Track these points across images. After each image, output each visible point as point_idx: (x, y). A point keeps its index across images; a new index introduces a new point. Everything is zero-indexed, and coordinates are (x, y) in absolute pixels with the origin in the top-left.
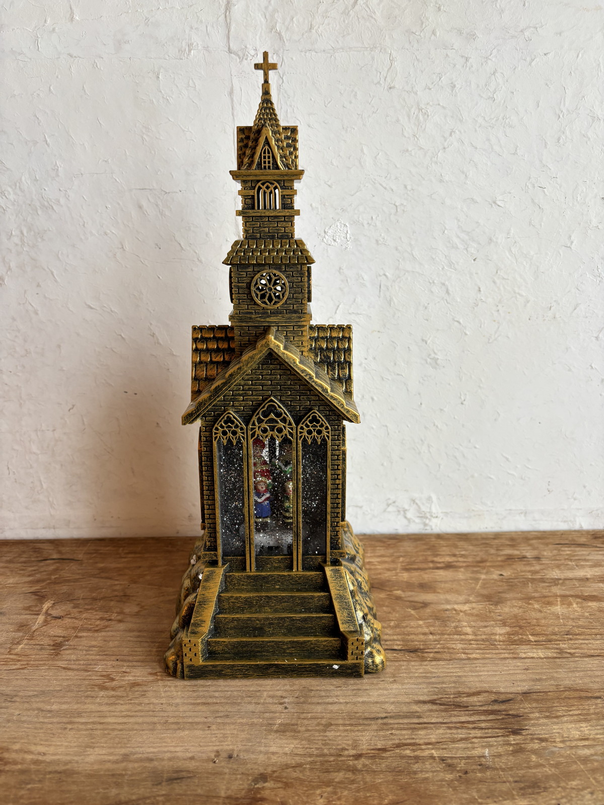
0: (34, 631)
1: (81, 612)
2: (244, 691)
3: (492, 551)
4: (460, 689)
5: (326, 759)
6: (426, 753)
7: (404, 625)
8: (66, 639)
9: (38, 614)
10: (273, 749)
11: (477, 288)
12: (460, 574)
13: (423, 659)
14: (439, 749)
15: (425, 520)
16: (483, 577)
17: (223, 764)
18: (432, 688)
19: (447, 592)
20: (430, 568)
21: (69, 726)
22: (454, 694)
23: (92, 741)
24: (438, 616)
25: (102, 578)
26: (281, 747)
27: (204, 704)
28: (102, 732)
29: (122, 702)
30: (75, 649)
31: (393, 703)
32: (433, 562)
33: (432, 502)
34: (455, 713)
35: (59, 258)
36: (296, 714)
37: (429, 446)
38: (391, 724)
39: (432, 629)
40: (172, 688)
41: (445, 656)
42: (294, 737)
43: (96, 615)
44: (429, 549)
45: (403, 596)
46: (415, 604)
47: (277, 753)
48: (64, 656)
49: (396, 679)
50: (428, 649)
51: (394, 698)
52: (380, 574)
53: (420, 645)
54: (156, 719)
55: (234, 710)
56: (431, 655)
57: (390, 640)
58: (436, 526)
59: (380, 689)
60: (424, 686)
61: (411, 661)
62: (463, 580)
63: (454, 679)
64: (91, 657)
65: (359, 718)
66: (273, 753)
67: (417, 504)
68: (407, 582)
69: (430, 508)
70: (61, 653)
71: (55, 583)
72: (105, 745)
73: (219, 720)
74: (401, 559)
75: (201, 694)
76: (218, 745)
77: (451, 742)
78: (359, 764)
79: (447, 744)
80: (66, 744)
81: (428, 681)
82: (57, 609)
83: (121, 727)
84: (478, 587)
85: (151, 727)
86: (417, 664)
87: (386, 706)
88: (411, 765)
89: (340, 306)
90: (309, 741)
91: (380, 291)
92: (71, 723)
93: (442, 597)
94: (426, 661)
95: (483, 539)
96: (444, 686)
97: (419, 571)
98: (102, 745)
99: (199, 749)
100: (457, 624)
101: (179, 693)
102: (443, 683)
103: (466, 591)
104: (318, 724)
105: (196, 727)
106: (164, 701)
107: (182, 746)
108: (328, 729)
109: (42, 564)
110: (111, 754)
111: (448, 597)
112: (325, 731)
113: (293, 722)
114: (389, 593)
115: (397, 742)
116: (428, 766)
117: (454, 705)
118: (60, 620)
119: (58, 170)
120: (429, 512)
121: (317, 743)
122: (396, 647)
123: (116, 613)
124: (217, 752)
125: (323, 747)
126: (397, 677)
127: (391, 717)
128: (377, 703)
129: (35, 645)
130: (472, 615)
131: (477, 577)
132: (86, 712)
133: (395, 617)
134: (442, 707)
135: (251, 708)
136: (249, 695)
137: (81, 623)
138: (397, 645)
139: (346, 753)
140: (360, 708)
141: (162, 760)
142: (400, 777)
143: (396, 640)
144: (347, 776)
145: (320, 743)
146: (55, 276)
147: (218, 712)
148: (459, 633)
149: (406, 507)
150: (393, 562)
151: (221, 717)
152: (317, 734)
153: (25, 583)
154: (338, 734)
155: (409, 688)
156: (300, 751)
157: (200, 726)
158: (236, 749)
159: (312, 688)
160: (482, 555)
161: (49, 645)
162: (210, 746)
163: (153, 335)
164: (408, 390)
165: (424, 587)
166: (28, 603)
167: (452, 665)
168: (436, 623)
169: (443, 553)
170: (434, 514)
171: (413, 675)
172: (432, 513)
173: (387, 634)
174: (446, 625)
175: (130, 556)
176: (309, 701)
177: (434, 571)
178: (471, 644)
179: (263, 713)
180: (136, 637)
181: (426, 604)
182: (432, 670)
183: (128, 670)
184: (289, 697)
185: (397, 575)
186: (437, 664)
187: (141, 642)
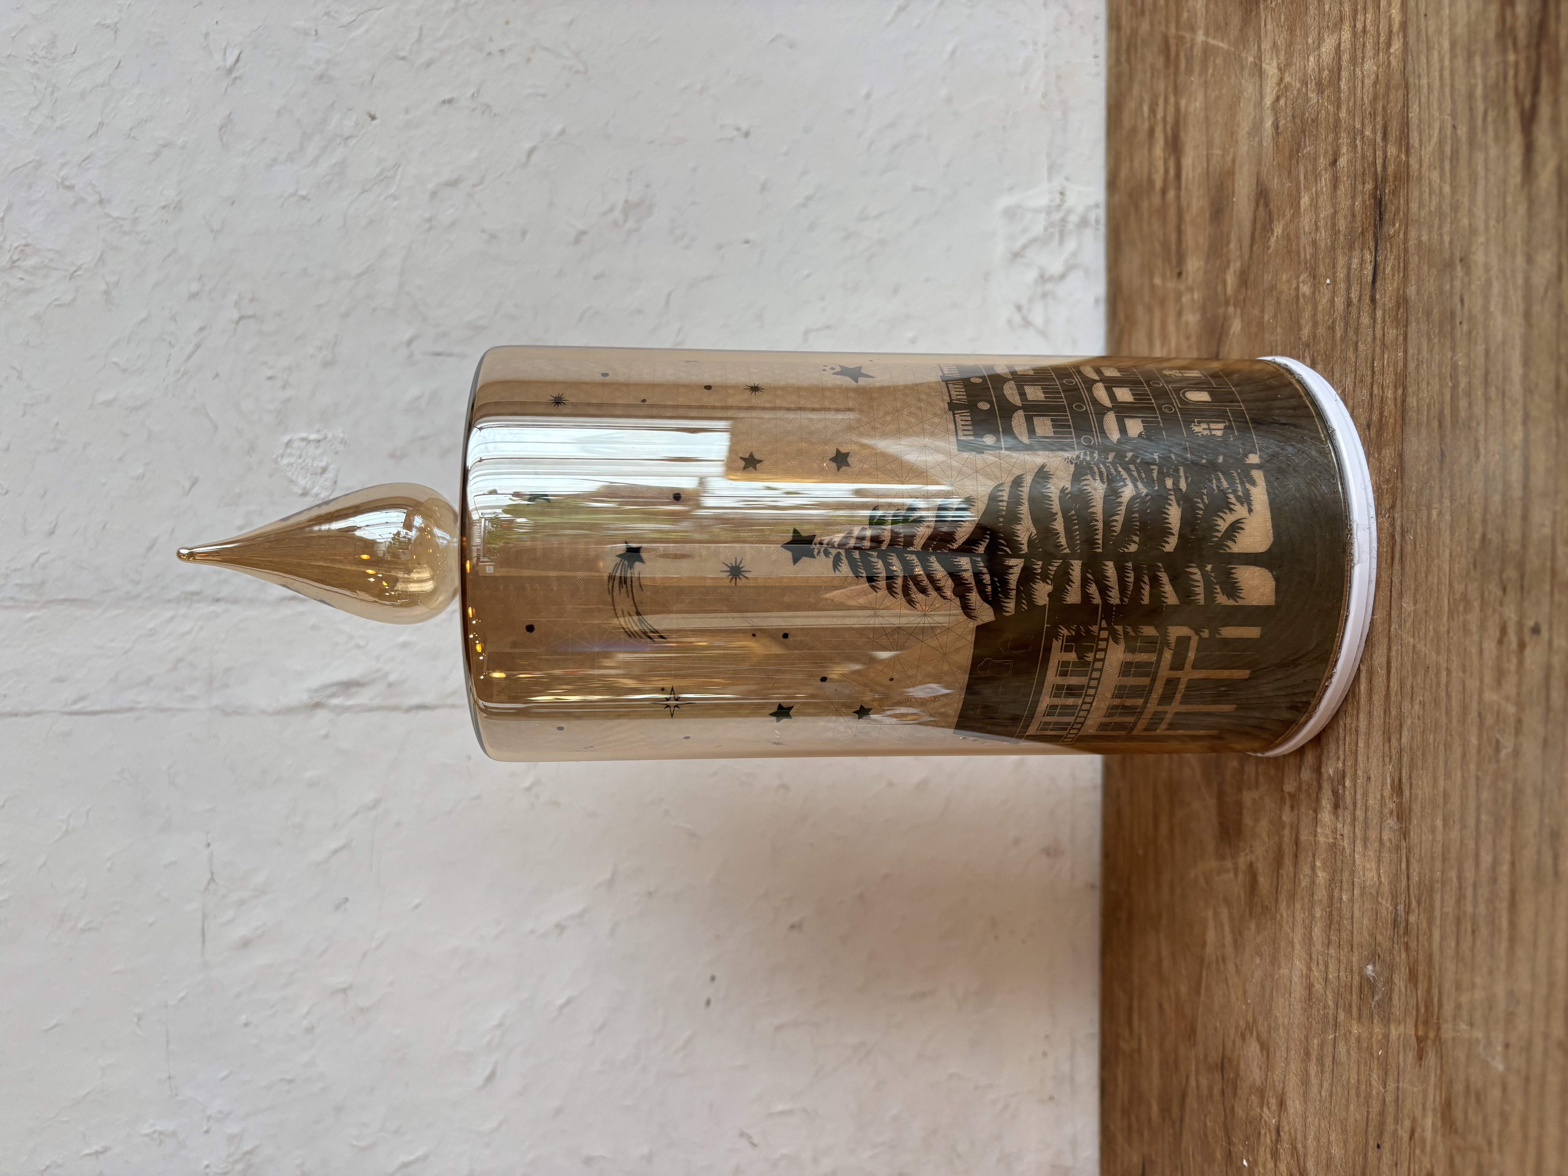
2: (1479, 767)
3: (1145, 26)
7: (1309, 250)
11: (444, 108)
12: (1191, 109)
13: (1404, 176)
15: (1070, 226)
16: (1200, 37)
18: (1485, 130)
19: (1232, 134)
20: (1178, 197)
24: (1291, 151)
27: (1513, 905)
31: (1530, 259)
32: (1164, 192)
33: (1019, 206)
35: (366, 1148)
36: (1557, 597)
37: (864, 218)
39: (1323, 162)
40: (1465, 999)
41: (1395, 108)
44: (1137, 208)
45: (1238, 264)
46: (1258, 225)
49: (1458, 255)
50: (1374, 163)
51: (1514, 256)
53: (1363, 192)
55: (1537, 808)
56: (1392, 150)
57: (1348, 289)
58: (1086, 194)
59: (1486, 308)
60: (1480, 157)
61: (1407, 214)
62: (1206, 93)
63: (1460, 63)
67: (1024, 247)
68: (1207, 260)
69: (1037, 211)
74: (1158, 281)
75: (1482, 909)
81: (1465, 149)
84: (1223, 45)
86: (1416, 193)
87: (1539, 280)
93: (1243, 149)
94: (1407, 164)
95: (1118, 60)
96: (1480, 90)
97: (1183, 227)
100: (1312, 86)
101: (1478, 980)
102: (1471, 96)
103: (1233, 80)
111: (1245, 127)
114: (1231, 308)
119: (161, 1133)
120: (1048, 213)
122: (1369, 268)
123: (1262, 1109)
126: (1452, 253)
128: (1527, 315)
130: (1290, 44)
131: (1199, 55)
133: (1289, 281)
135: (1531, 749)
136: (1490, 751)
143: (1349, 269)
147: (1538, 867)
148: (1336, 73)
149: (1032, 275)
150: (1163, 303)
151: (1556, 859)
155: (1486, 211)
159: (1478, 536)
160: (1152, 56)
163: (559, 927)
164: (710, 277)
167: (1419, 77)
168: (1309, 153)
169: (1146, 165)
170: (1052, 201)
171: (1447, 201)
172: (1049, 207)
173: (1332, 302)
174: (1313, 121)
175: (1136, 1024)
176: (1514, 547)
177: (1183, 184)
178: (1364, 31)
179: (1548, 709)
180: (1322, 1072)
181: (1261, 191)
182: (1435, 139)
183: (1407, 1123)
184: (1501, 615)
185: (1191, 289)
186: (1419, 126)
187: (1333, 1058)
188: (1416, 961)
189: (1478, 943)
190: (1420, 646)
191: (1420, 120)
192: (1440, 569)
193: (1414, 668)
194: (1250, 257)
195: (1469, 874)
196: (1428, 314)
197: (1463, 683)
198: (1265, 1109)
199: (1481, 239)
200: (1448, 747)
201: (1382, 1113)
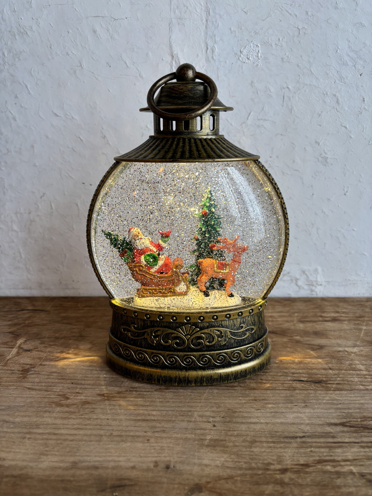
0: (8, 360)
1: (46, 347)
2: (177, 411)
3: (367, 310)
4: (365, 414)
5: (255, 472)
6: (346, 469)
7: (307, 362)
8: (33, 366)
9: (13, 348)
10: (206, 462)
11: (362, 99)
12: (344, 325)
13: (328, 389)
14: (356, 465)
15: (311, 287)
16: (364, 328)
17: (161, 474)
18: (340, 412)
19: (337, 338)
20: (320, 321)
21: (28, 436)
22: (361, 418)
23: (47, 449)
24: (333, 356)
25: (64, 323)
26: (213, 460)
27: (144, 420)
28: (55, 441)
29: (74, 417)
30: (39, 374)
31: (308, 424)
32: (321, 316)
33: (318, 273)
34: (365, 434)
35: (31, 74)
36: (223, 431)
37: (318, 229)
38: (309, 442)
39: (330, 365)
40: (117, 407)
41: (346, 387)
42: (225, 452)
43: (58, 349)
44: (316, 308)
45: (302, 340)
46: (313, 346)
47: (209, 465)
48: (29, 379)
50: (330, 381)
51: (308, 420)
52: (281, 324)
53: (323, 377)
54: (102, 432)
55: (170, 426)
56: (334, 386)
57: (297, 373)
58: (320, 292)
59: (294, 412)
60: (333, 411)
61: (317, 390)
62: (348, 329)
63: (358, 406)
64: (50, 380)
65: (280, 437)
66: (206, 466)
67: (306, 274)
68: (303, 330)
69: (316, 278)
70: (28, 376)
71: (28, 326)
72: (57, 453)
73: (157, 435)
74: (296, 314)
75: (141, 412)
76: (157, 457)
77: (366, 459)
78: (287, 477)
79: (362, 462)
80: (24, 451)
81: (335, 407)
82: (27, 344)
83: (72, 438)
84: (362, 335)
85: (98, 438)
86: (323, 393)
87: (302, 427)
88: (335, 480)
89: (252, 114)
90: (238, 455)
91: (283, 101)
92: (29, 433)
93: (333, 341)
94: (330, 390)
95: (358, 301)
96: (350, 411)
97: (312, 323)
98: (55, 453)
99: (139, 459)
100: (351, 362)
101: (123, 411)
102: (349, 409)
103: (352, 338)
104: (244, 441)
105: (136, 440)
106: (109, 417)
107: (124, 456)
108: (254, 445)
109: (20, 313)
110: (62, 461)
111: (339, 341)
112: (251, 447)
113: (222, 438)
114: (290, 338)
115: (317, 458)
116: (350, 481)
117: (362, 427)
118: (29, 352)
120: (316, 281)
121: (245, 458)
122: (302, 379)
123: (73, 348)
124: (156, 462)
125: (250, 461)
126: (307, 403)
127: (308, 437)
128: (293, 424)
129: (7, 370)
130: (362, 356)
131: (359, 328)
132: (43, 424)
133: (298, 356)
134: (352, 429)
135: (184, 425)
136: (182, 414)
137: (45, 355)
138: (303, 377)
139: (272, 467)
140: (280, 429)
141: (107, 468)
142: (325, 491)
143: (302, 373)
144: (276, 489)
145: (248, 458)
146: (29, 89)
147: (155, 427)
148: (354, 369)
149: (298, 277)
150: (290, 316)
151: (158, 432)
152: (244, 450)
153: (5, 325)
154: (263, 450)
155: (319, 412)
156: (230, 464)
157: (140, 439)
158: (172, 460)
159: (236, 410)
160: (359, 312)
161: (19, 371)
162: (149, 457)
163: (104, 137)
164: (303, 183)
165: (317, 334)
166: (6, 339)
167: (354, 394)
168: (333, 361)
169: (329, 311)
170: (319, 282)
171: (321, 402)
172: (317, 281)
173: (293, 369)
174: (341, 362)
175: (86, 308)
176: (234, 421)
177: (323, 323)
178: (366, 378)
179: (195, 429)
180: (88, 367)
181: (322, 347)
182: (337, 398)
183: (81, 391)
184: (216, 417)
185: (294, 325)
186: (341, 394)
187: (92, 370)
188: (124, 394)
189: (133, 411)
190: (205, 395)
191: (342, 394)
192: (226, 400)
193: (200, 393)
194: (304, 344)
195: (149, 408)
196: (292, 396)
197: (198, 407)
198: (73, 350)
199: (312, 411)
200: (181, 402)
201: (81, 384)
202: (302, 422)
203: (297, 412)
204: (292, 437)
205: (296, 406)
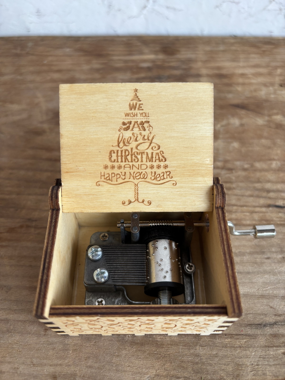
202: (275, 292)
203: (269, 273)
204: (259, 324)
205: (268, 258)
